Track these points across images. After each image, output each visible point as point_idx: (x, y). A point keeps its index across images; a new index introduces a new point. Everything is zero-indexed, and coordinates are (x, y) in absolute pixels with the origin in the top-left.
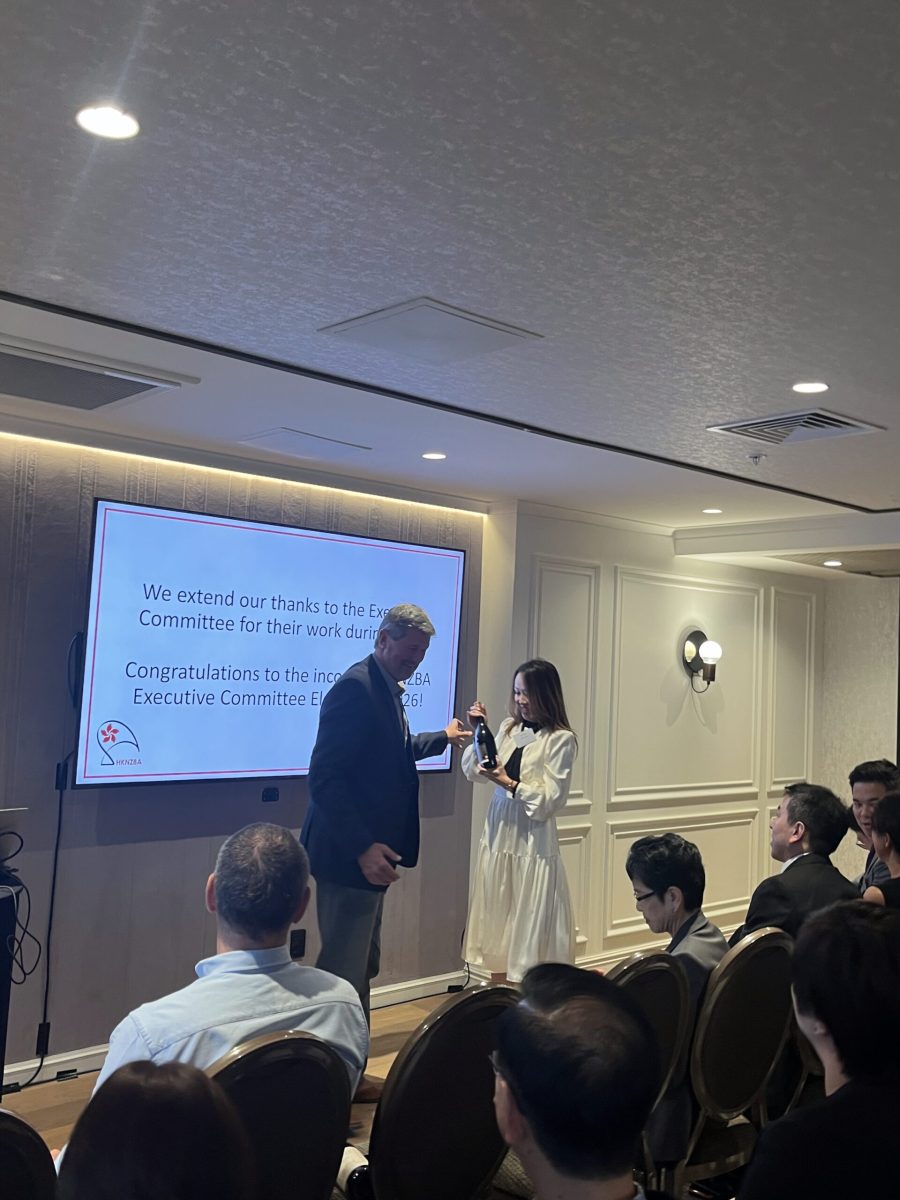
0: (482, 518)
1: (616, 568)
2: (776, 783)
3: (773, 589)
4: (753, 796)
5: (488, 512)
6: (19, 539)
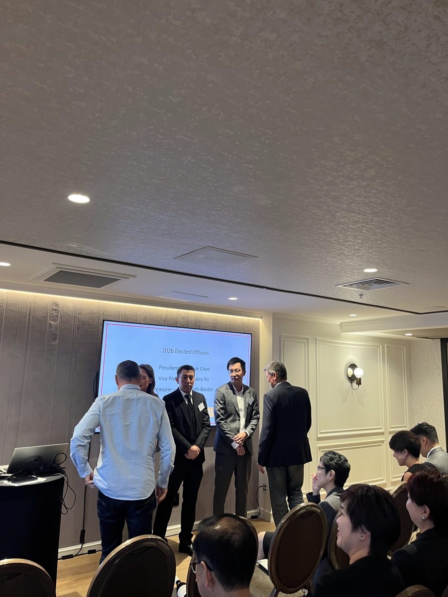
0: (259, 321)
1: (316, 339)
2: (392, 428)
3: (386, 345)
4: (382, 433)
5: (261, 318)
6: (75, 337)
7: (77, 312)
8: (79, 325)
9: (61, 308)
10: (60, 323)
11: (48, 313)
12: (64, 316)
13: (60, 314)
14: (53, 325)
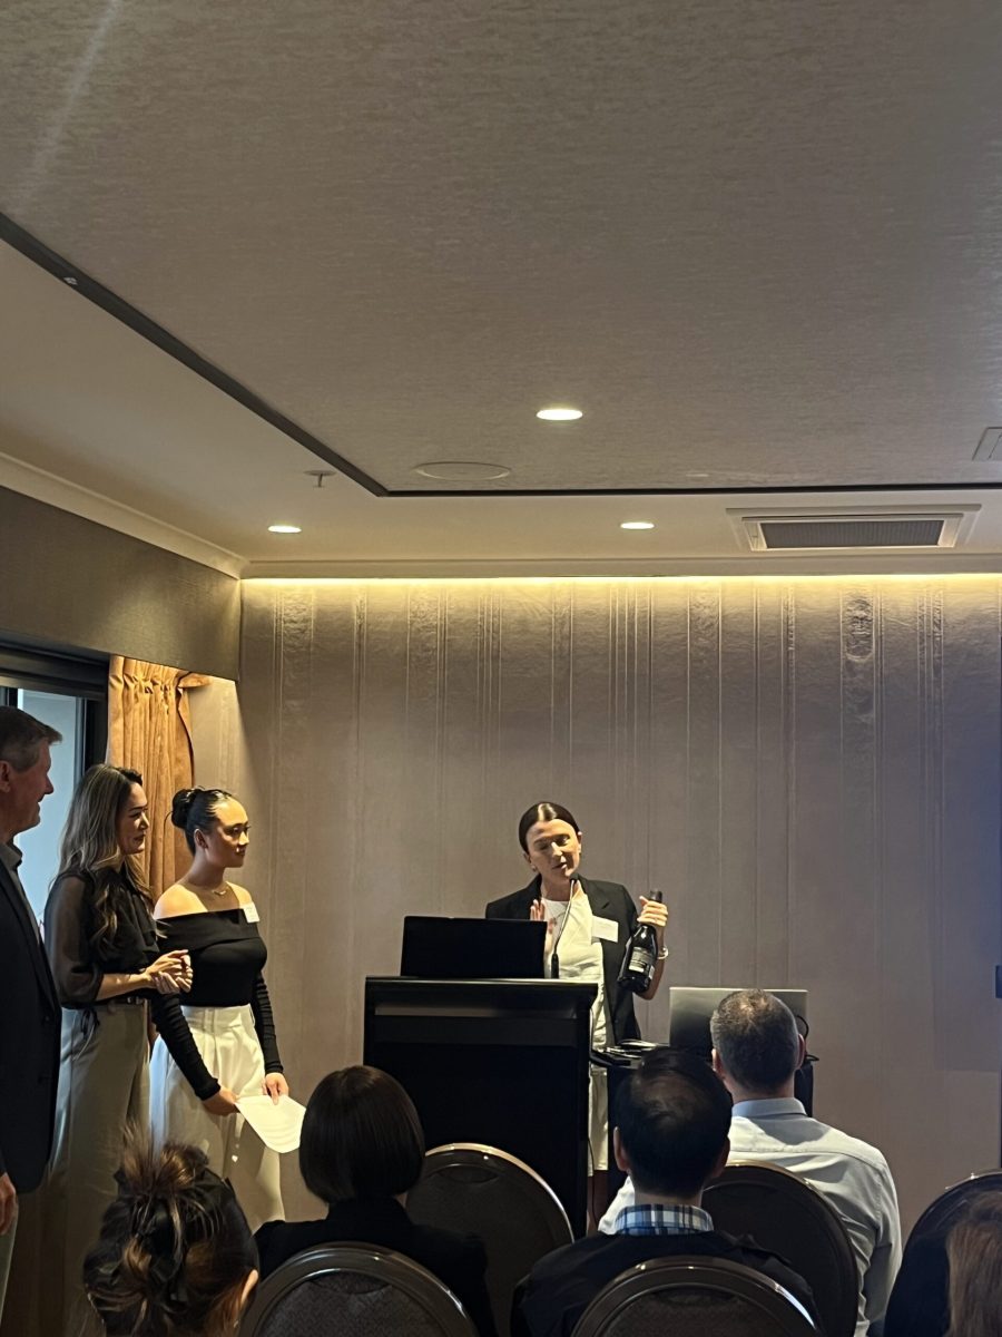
6: (929, 697)
7: (928, 621)
8: (940, 658)
9: (876, 612)
10: (877, 659)
11: (839, 634)
12: (888, 635)
13: (877, 631)
14: (857, 664)
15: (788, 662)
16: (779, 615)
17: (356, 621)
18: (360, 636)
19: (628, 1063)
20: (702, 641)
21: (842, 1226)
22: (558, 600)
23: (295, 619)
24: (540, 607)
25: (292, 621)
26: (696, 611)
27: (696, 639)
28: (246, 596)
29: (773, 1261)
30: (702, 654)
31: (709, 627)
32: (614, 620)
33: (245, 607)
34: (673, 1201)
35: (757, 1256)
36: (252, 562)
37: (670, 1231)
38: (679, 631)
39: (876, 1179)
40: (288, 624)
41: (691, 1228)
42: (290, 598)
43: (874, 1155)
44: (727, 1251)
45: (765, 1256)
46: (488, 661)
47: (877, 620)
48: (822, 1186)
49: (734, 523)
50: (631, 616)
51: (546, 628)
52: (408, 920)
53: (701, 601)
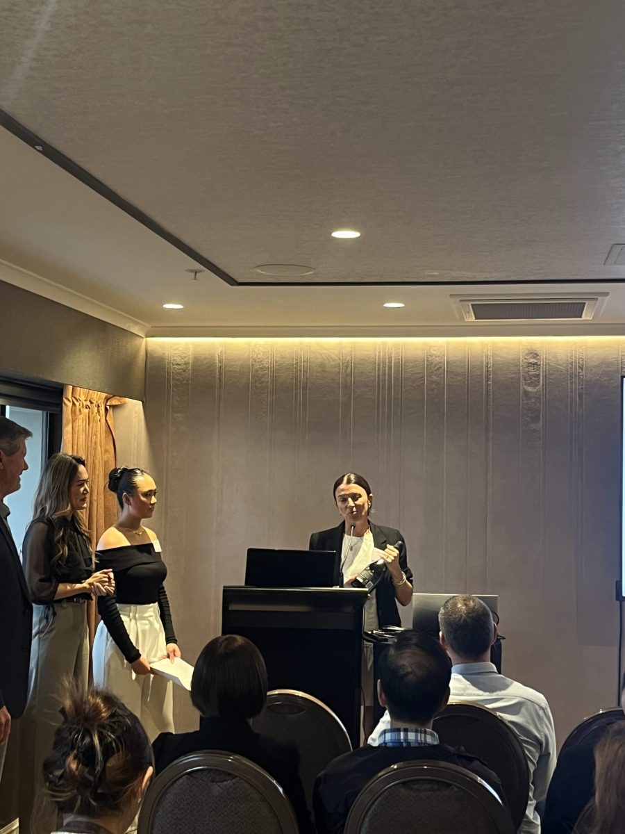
6: (576, 413)
7: (576, 366)
8: (582, 389)
9: (543, 360)
10: (543, 389)
11: (520, 373)
12: (550, 374)
13: (543, 371)
14: (530, 392)
15: (487, 392)
16: (482, 362)
17: (218, 364)
18: (220, 373)
19: (386, 640)
20: (435, 378)
21: (520, 742)
22: (344, 351)
23: (179, 363)
24: (333, 355)
25: (177, 364)
26: (430, 359)
27: (430, 376)
28: (149, 349)
29: (476, 763)
30: (434, 386)
31: (438, 369)
32: (379, 365)
33: (148, 355)
34: (413, 726)
35: (467, 760)
36: (152, 327)
37: (412, 745)
38: (420, 371)
39: (541, 712)
40: (175, 366)
41: (426, 742)
42: (175, 350)
43: (540, 698)
44: (448, 757)
45: (471, 760)
46: (300, 388)
47: (543, 364)
48: (507, 717)
49: (454, 304)
50: (390, 362)
51: (337, 369)
52: (250, 551)
53: (434, 353)
